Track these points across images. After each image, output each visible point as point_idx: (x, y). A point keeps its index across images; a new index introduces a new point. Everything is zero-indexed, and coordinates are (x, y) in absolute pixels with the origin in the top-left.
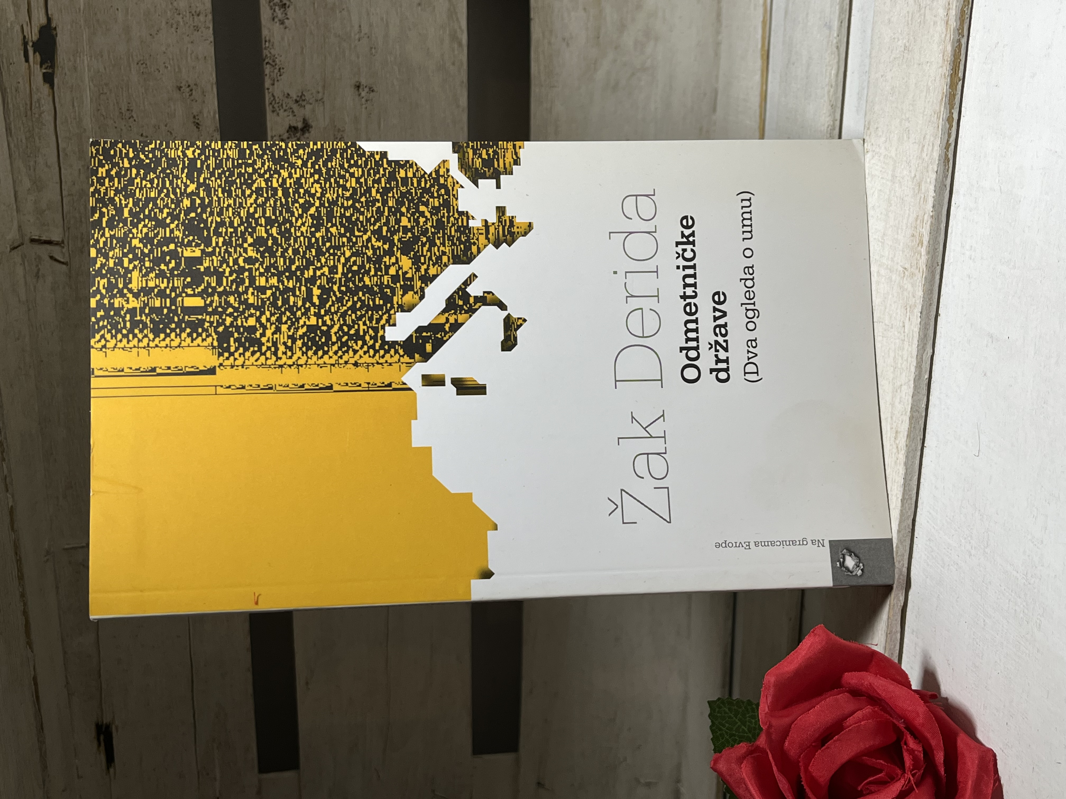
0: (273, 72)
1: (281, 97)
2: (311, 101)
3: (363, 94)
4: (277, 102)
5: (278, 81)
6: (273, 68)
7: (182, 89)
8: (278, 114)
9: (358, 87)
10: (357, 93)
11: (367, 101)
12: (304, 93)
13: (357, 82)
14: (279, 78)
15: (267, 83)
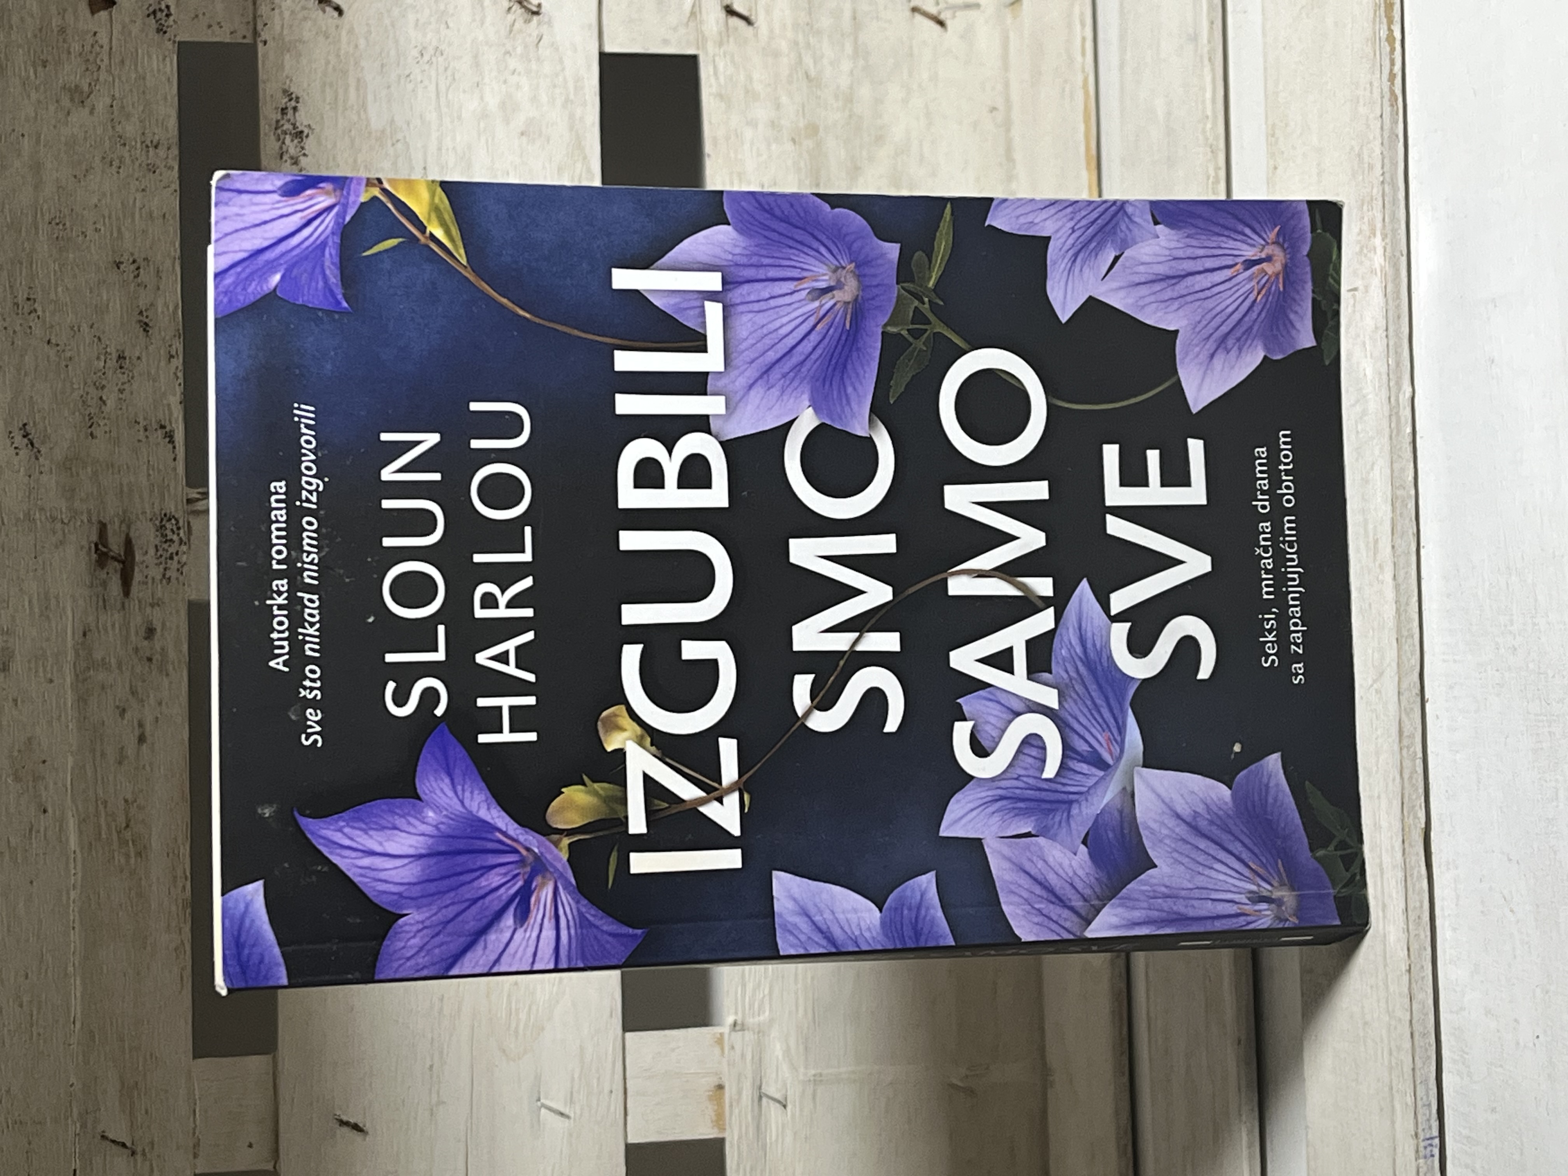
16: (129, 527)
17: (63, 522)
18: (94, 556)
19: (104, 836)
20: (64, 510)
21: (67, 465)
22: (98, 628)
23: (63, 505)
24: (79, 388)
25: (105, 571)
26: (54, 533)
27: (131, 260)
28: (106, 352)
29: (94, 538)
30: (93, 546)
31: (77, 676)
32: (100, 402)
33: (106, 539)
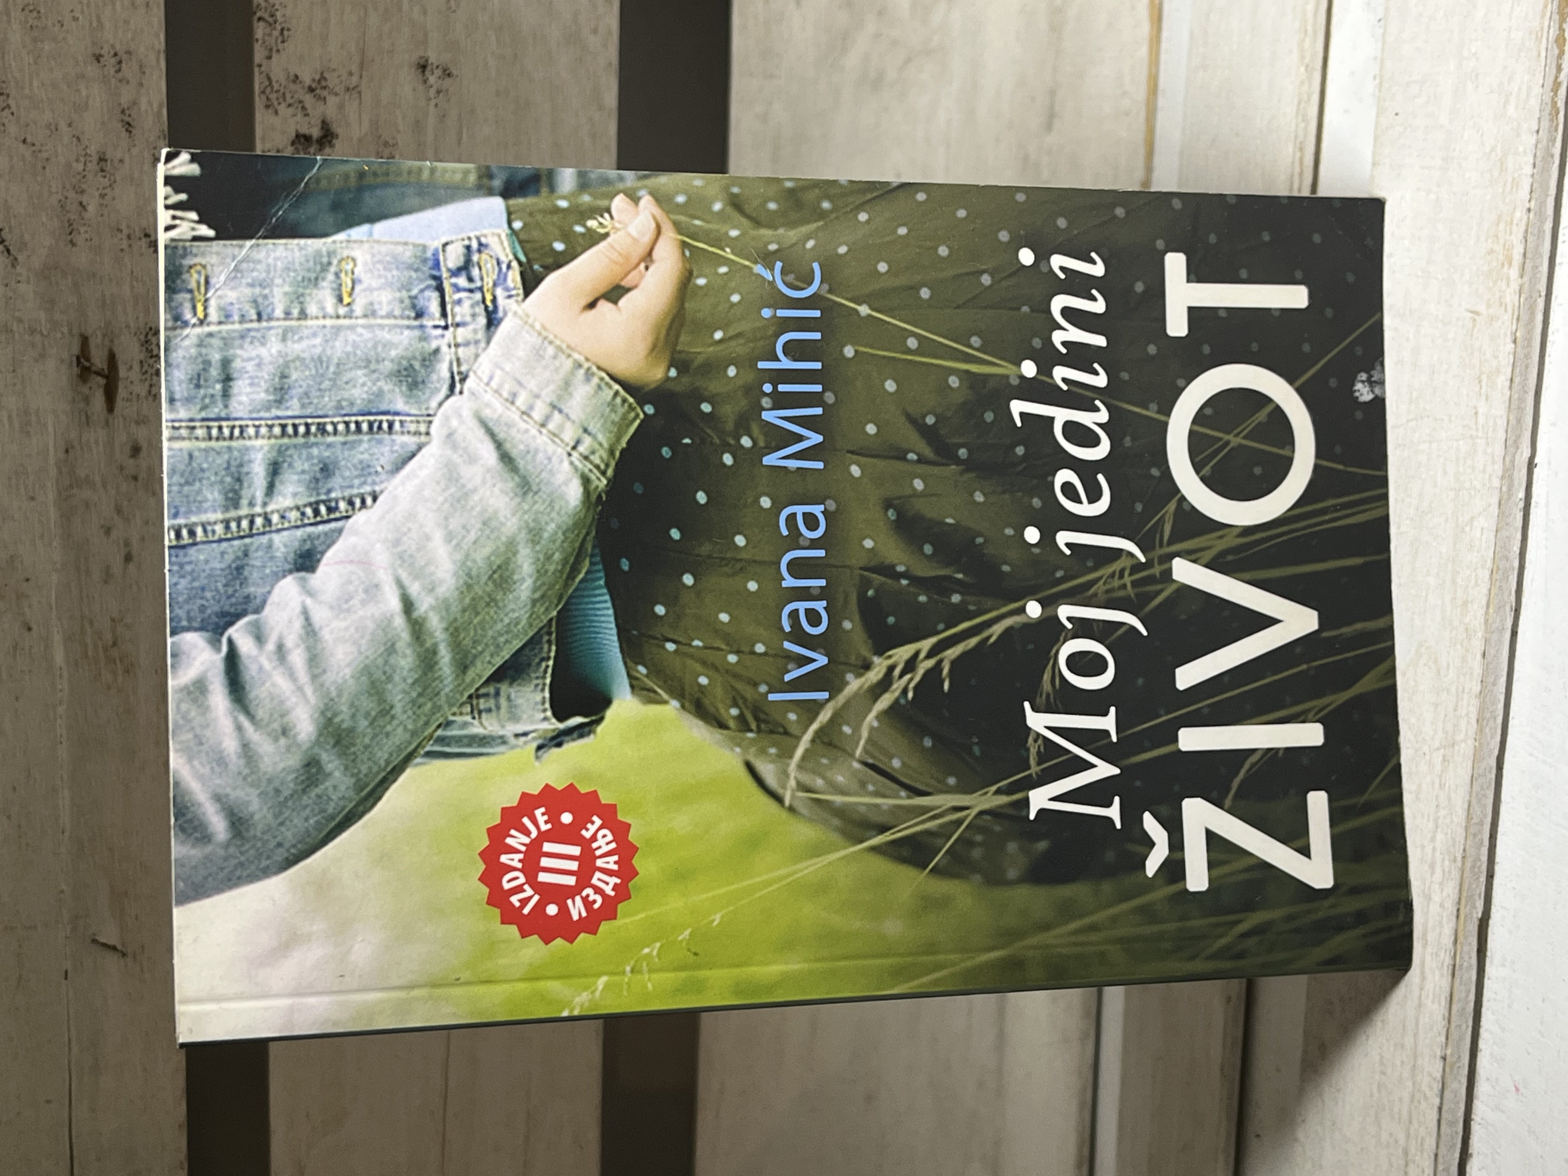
0: (270, 35)
1: (284, 83)
2: (337, 89)
3: (432, 80)
4: (275, 89)
5: (278, 51)
6: (268, 30)
7: (102, 59)
8: (276, 112)
9: (423, 67)
10: (420, 76)
11: (438, 92)
12: (326, 75)
13: (421, 58)
14: (280, 46)
15: (259, 55)
16: (112, 341)
17: (42, 334)
18: (76, 370)
19: (90, 654)
20: (43, 322)
21: (46, 273)
22: (80, 443)
23: (42, 316)
24: (57, 193)
25: (88, 385)
26: (33, 345)
27: (112, 53)
28: (86, 154)
29: (76, 350)
30: (74, 359)
31: (60, 493)
32: (80, 208)
33: (89, 352)
